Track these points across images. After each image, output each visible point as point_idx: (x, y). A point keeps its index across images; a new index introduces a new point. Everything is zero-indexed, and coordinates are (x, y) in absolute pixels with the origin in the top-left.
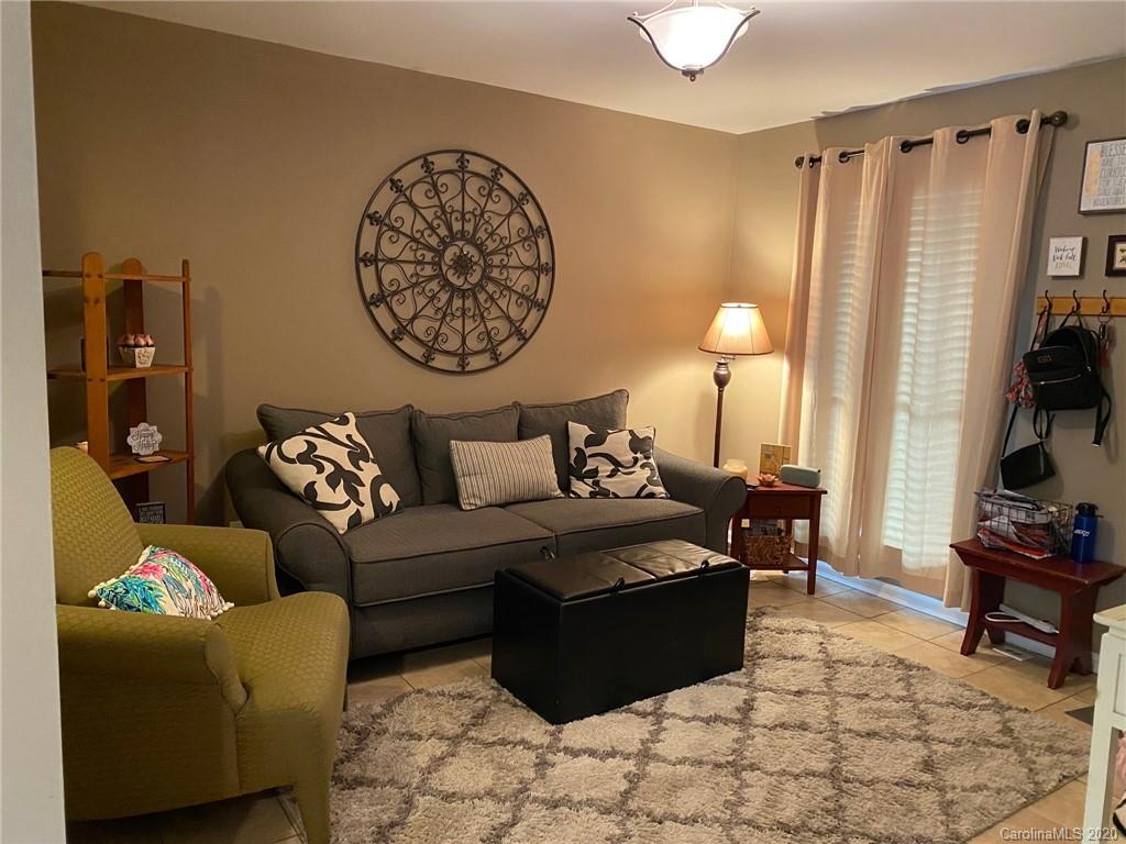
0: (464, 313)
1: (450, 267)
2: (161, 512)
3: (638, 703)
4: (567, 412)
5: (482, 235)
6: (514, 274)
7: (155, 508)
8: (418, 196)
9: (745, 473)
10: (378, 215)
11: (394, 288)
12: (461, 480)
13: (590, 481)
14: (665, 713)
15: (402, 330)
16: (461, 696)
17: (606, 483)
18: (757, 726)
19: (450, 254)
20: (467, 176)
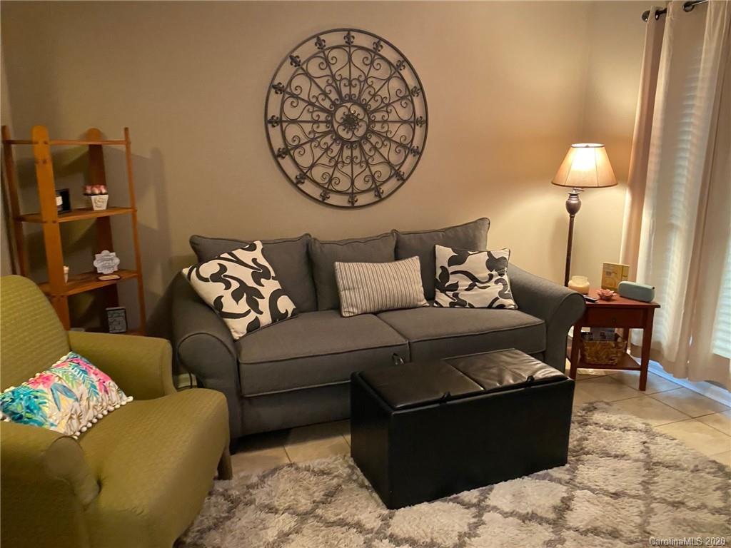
0: (352, 160)
1: (340, 124)
2: (123, 314)
3: (466, 493)
4: (436, 238)
5: (366, 96)
6: (393, 127)
7: (120, 311)
8: (313, 68)
9: (588, 288)
10: (281, 86)
11: (296, 143)
12: (342, 293)
13: (450, 293)
14: (488, 506)
15: (303, 176)
16: (323, 473)
17: (464, 296)
18: (569, 529)
19: (340, 114)
20: (352, 49)
